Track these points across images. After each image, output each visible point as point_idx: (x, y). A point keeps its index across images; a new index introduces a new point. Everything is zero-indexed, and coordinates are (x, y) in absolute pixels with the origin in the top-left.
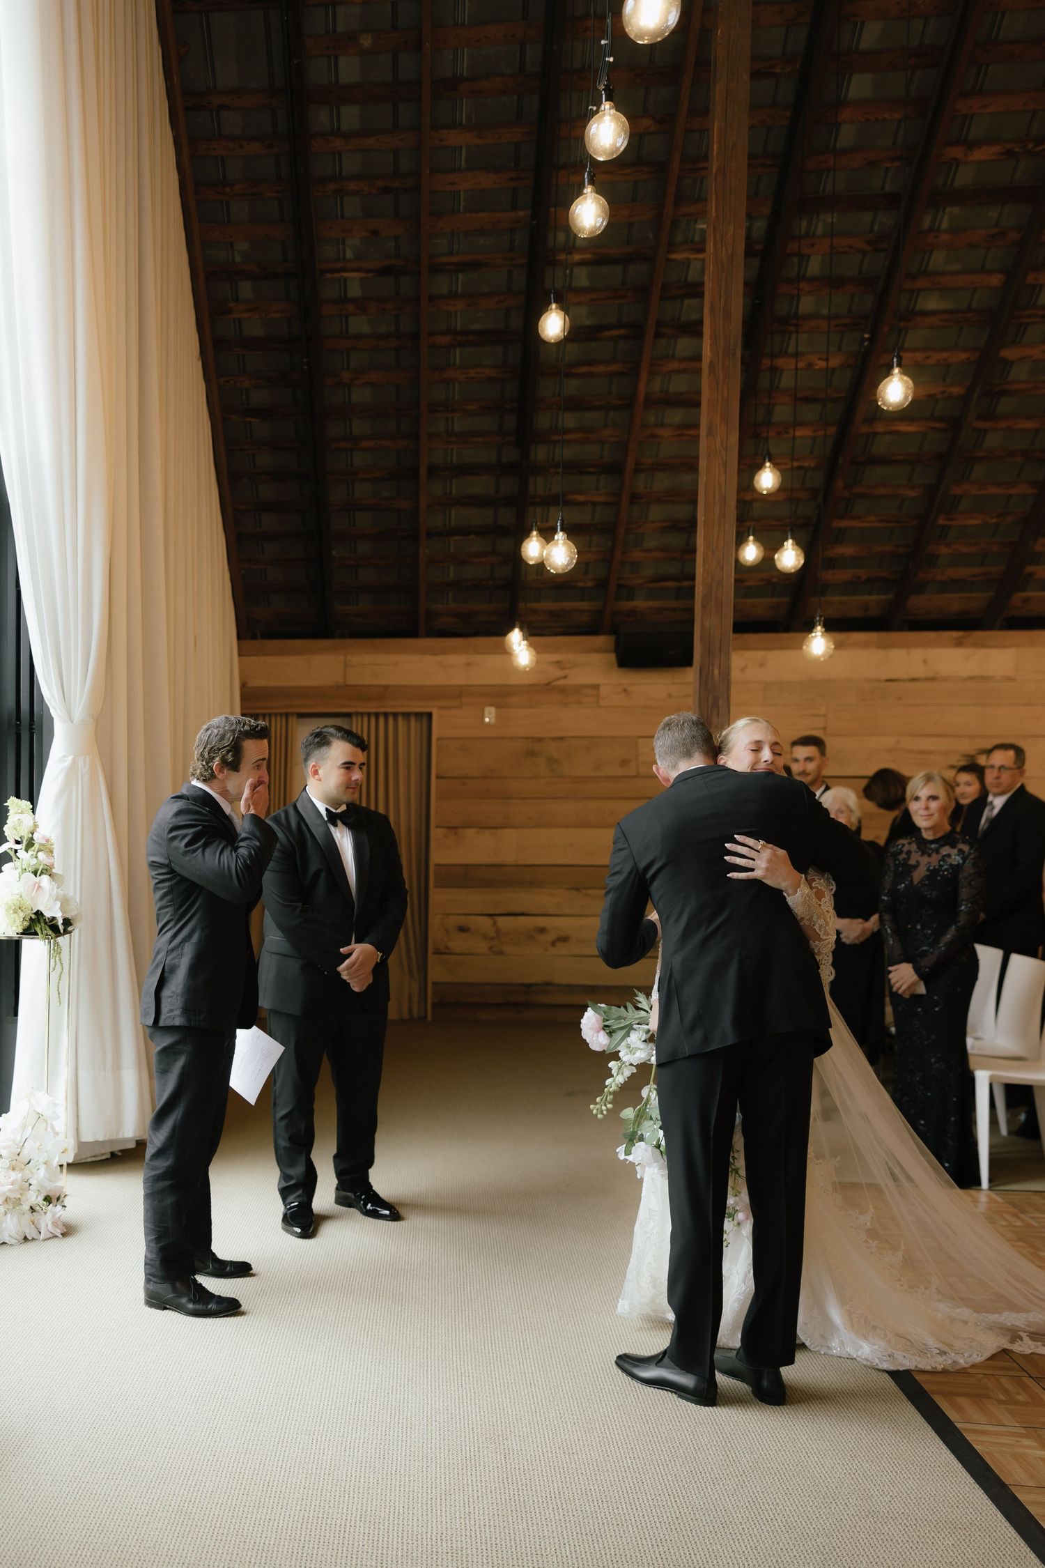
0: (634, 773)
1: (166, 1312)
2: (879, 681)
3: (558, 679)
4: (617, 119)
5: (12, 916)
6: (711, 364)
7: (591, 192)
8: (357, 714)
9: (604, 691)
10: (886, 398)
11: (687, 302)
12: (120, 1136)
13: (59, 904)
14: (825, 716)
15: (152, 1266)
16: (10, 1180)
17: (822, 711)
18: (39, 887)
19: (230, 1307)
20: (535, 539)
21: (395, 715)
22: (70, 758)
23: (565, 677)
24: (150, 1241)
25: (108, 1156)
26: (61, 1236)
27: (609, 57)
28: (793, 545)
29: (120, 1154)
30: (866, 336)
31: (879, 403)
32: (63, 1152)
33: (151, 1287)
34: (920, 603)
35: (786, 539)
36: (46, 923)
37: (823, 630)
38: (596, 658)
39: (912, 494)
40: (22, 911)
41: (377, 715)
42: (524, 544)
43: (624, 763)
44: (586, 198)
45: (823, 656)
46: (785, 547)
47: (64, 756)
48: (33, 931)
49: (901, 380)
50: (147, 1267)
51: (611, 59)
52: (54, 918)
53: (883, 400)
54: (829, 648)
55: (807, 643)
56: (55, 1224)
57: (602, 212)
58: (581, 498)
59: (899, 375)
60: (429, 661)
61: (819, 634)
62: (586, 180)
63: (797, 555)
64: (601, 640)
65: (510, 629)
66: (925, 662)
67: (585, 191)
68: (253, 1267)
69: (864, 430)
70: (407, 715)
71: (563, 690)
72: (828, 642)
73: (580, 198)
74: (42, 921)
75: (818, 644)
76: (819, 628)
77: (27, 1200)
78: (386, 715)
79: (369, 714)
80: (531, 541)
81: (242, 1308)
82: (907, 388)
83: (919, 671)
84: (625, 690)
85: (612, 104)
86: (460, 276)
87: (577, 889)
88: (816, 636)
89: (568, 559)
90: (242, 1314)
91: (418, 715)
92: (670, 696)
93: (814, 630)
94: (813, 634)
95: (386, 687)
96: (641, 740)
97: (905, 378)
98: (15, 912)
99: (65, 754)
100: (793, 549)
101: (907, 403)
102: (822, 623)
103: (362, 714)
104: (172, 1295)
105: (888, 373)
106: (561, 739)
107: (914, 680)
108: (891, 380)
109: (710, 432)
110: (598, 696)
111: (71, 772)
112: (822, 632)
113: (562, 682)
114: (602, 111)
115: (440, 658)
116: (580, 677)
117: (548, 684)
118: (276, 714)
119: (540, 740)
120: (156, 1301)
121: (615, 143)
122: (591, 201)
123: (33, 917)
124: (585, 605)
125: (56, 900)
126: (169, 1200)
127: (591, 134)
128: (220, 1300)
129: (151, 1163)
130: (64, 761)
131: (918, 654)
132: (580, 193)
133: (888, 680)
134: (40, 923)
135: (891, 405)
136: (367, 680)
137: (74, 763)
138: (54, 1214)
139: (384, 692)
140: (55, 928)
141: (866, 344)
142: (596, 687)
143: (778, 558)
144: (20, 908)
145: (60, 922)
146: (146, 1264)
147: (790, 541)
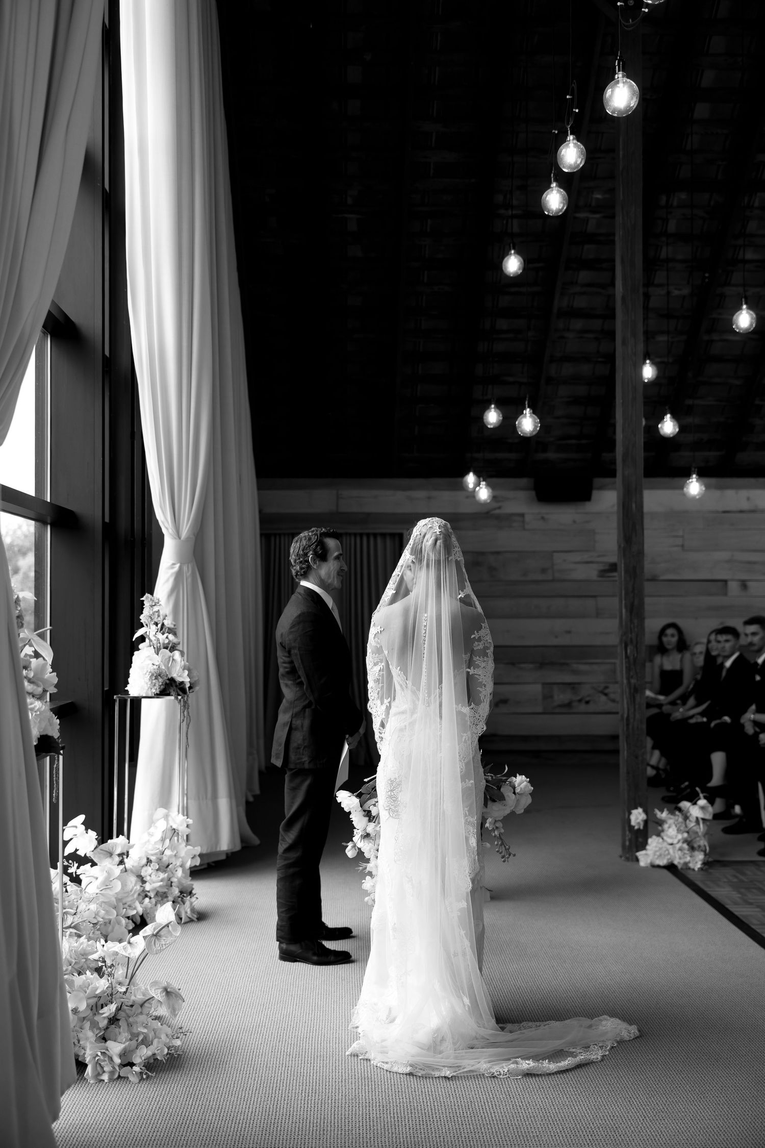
0: (550, 578)
1: (297, 963)
2: (717, 512)
3: (495, 509)
4: (578, 147)
5: (154, 681)
6: (623, 298)
7: (556, 186)
8: (346, 534)
9: (528, 518)
10: (739, 324)
11: (586, 247)
12: (218, 849)
13: (186, 672)
14: (683, 537)
15: (281, 930)
16: (160, 878)
17: (681, 533)
18: (173, 659)
19: (343, 958)
20: (493, 410)
21: (375, 535)
22: (178, 566)
23: (499, 508)
24: (282, 912)
25: (205, 866)
26: (196, 920)
27: (576, 109)
28: (670, 418)
29: (213, 864)
30: (707, 275)
31: (734, 327)
32: (193, 858)
33: (284, 946)
34: (745, 457)
35: (666, 414)
36: (176, 686)
37: (697, 477)
38: (521, 494)
39: (737, 382)
40: (161, 677)
41: (361, 535)
42: (486, 413)
43: (544, 571)
44: (553, 190)
45: (698, 495)
46: (665, 420)
47: (174, 564)
48: (168, 692)
49: (747, 313)
50: (279, 931)
51: (577, 111)
52: (182, 683)
53: (737, 325)
54: (701, 489)
55: (687, 486)
56: (193, 910)
57: (564, 200)
58: (511, 379)
59: (746, 310)
60: (400, 495)
61: (694, 480)
62: (552, 179)
63: (674, 426)
64: (524, 481)
65: (467, 473)
66: (748, 499)
67: (552, 186)
68: (353, 930)
69: (706, 338)
70: (384, 535)
71: (498, 518)
72: (701, 485)
73: (549, 190)
74: (174, 685)
75: (694, 487)
76: (694, 476)
77: (172, 893)
78: (368, 535)
79: (355, 535)
80: (491, 411)
81: (353, 958)
82: (752, 318)
83: (745, 505)
84: (543, 518)
85: (574, 136)
86: (429, 221)
87: (513, 664)
88: (692, 482)
89: (533, 427)
90: (352, 962)
91: (393, 535)
92: (574, 522)
93: (691, 477)
94: (690, 480)
95: (369, 514)
96: (555, 554)
97: (751, 312)
98: (156, 678)
99: (174, 562)
100: (671, 421)
101: (752, 329)
102: (696, 473)
103: (350, 534)
104: (300, 951)
105: (739, 308)
106: (498, 553)
107: (741, 512)
108: (741, 313)
109: (624, 343)
110: (523, 522)
111: (178, 576)
112: (697, 479)
113: (497, 511)
114: (568, 141)
115: (409, 493)
116: (511, 508)
117: (487, 513)
118: (284, 534)
119: (483, 554)
120: (287, 956)
121: (576, 161)
122: (556, 192)
123: (168, 682)
124: (513, 456)
125: (184, 669)
126: (298, 882)
127: (562, 154)
128: (335, 953)
129: (285, 855)
130: (173, 568)
131: (744, 493)
132: (548, 187)
133: (725, 512)
134: (172, 686)
135: (742, 329)
136: (355, 509)
137: (181, 568)
138: (191, 903)
139: (367, 518)
140: (183, 691)
141: (707, 280)
142: (522, 515)
143: (661, 427)
144: (159, 675)
145: (188, 685)
146: (277, 929)
147: (669, 416)
